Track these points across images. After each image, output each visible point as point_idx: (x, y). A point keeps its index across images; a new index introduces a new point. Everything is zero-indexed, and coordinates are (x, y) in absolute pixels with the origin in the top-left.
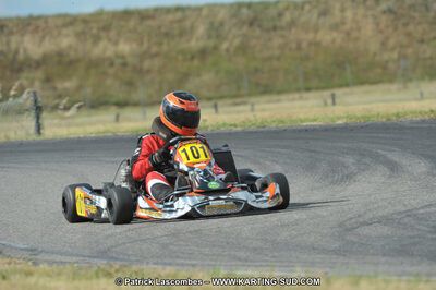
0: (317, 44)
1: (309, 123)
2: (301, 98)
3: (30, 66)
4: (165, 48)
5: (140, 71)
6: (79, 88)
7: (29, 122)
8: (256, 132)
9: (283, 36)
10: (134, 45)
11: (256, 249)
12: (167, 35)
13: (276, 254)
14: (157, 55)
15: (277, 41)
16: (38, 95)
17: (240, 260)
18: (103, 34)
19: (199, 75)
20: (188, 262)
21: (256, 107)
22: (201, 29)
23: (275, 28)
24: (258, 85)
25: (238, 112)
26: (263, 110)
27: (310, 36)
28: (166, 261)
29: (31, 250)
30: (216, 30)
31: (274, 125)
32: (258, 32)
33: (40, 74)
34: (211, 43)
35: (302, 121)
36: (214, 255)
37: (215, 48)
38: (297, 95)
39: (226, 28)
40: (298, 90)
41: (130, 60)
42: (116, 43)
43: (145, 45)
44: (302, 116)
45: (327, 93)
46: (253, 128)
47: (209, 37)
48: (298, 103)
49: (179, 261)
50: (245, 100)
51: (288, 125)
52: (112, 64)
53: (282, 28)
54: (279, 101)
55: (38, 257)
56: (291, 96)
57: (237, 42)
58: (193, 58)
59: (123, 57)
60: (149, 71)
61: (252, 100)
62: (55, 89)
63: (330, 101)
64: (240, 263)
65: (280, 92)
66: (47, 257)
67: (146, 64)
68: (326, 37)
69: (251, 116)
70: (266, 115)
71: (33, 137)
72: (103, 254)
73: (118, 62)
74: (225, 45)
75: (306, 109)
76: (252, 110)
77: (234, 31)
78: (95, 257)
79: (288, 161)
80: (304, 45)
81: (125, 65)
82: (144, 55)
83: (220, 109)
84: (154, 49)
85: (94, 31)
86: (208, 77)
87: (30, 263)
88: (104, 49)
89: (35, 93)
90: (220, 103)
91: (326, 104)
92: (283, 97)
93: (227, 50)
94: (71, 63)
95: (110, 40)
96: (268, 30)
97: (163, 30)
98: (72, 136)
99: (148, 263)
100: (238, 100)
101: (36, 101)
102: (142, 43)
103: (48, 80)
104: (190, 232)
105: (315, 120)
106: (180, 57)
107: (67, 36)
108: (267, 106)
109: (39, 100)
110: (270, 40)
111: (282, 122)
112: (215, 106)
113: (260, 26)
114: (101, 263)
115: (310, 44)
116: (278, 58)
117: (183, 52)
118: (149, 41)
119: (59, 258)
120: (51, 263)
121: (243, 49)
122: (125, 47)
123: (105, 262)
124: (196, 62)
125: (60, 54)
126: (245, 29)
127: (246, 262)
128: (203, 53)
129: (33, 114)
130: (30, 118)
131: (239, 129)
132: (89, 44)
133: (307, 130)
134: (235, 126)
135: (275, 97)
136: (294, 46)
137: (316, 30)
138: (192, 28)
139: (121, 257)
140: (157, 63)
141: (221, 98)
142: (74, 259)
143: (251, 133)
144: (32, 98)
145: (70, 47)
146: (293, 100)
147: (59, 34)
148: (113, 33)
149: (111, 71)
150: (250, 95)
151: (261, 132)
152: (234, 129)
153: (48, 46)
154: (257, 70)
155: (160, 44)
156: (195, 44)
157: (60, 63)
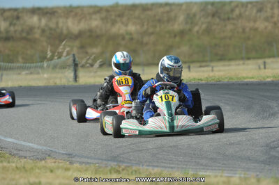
0: (256, 29)
1: (248, 80)
2: (244, 64)
3: (71, 38)
4: (158, 29)
5: (142, 44)
6: (102, 53)
7: (70, 74)
8: (215, 84)
9: (234, 24)
10: (138, 27)
11: (212, 159)
12: (159, 21)
13: (225, 162)
14: (152, 33)
15: (230, 27)
16: (76, 57)
17: (202, 165)
18: (118, 19)
19: (179, 47)
20: (169, 165)
21: (215, 69)
22: (181, 18)
23: (229, 19)
24: (216, 54)
25: (203, 71)
26: (220, 71)
27: (251, 24)
28: (154, 164)
29: (69, 155)
30: (191, 19)
31: (226, 80)
32: (218, 20)
33: (77, 43)
34: (188, 27)
35: (244, 78)
36: (185, 161)
37: (190, 30)
38: (241, 62)
39: (198, 17)
40: (242, 59)
41: (135, 36)
42: (127, 25)
43: (145, 27)
44: (244, 75)
45: (260, 61)
46: (213, 82)
47: (187, 23)
48: (242, 67)
49: (163, 165)
50: (208, 64)
51: (235, 80)
52: (123, 38)
53: (233, 19)
54: (229, 65)
55: (73, 159)
56: (237, 62)
57: (204, 26)
58: (175, 36)
59: (131, 34)
60: (147, 44)
61: (212, 64)
62: (87, 53)
63: (262, 66)
64: (202, 167)
65: (230, 60)
66: (78, 160)
67: (146, 39)
68: (261, 25)
69: (211, 74)
70: (222, 73)
71: (72, 83)
72: (114, 159)
73: (127, 37)
74: (196, 29)
75: (247, 71)
76: (212, 71)
77: (202, 19)
78: (109, 160)
79: (235, 103)
80: (247, 30)
81: (132, 39)
82: (145, 33)
83: (192, 70)
84: (151, 30)
85: (113, 17)
86: (185, 49)
87: (68, 163)
88: (119, 29)
89: (74, 55)
90: (192, 65)
91: (260, 68)
92: (233, 63)
93: (198, 32)
94: (98, 37)
95: (123, 23)
96: (224, 20)
97: (157, 18)
98: (97, 84)
99: (143, 165)
100: (204, 64)
101: (74, 61)
102: (143, 25)
103: (82, 47)
104: (171, 147)
105: (253, 78)
106: (167, 35)
107: (96, 19)
108: (222, 68)
109: (77, 59)
110: (225, 26)
111: (232, 78)
112: (189, 67)
113: (219, 17)
114: (113, 164)
115: (251, 29)
116: (230, 38)
117: (169, 32)
118: (148, 25)
119: (86, 160)
120: (81, 163)
121: (208, 31)
122: (132, 28)
123: (115, 163)
124: (177, 39)
125: (90, 31)
126: (210, 19)
127: (206, 167)
128: (182, 33)
129: (72, 68)
130: (70, 71)
131: (203, 82)
132: (109, 25)
133: (247, 84)
134: (201, 80)
135: (227, 63)
136: (241, 30)
137: (255, 21)
138: (176, 17)
139: (126, 160)
140: (152, 38)
141: (193, 62)
142: (96, 161)
143: (211, 84)
144: (72, 59)
145: (97, 27)
146: (239, 65)
147: (91, 19)
148: (125, 19)
149: (123, 43)
150: (211, 61)
151: (218, 84)
152: (201, 82)
153: (83, 26)
154: (216, 45)
155: (155, 27)
156: (177, 27)
157: (90, 36)
